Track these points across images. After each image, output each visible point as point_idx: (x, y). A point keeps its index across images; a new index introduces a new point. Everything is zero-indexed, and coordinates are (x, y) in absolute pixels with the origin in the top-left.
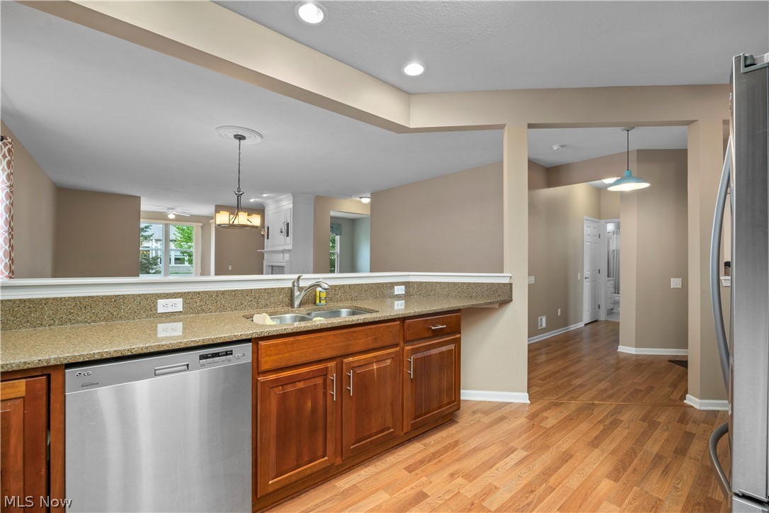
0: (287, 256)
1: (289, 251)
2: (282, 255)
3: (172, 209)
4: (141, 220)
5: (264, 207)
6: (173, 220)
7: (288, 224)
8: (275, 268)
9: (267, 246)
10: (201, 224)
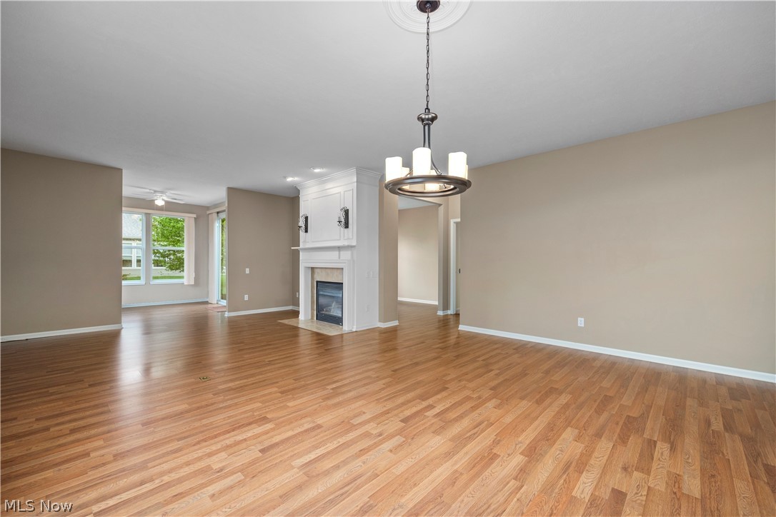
0: (346, 255)
1: (352, 247)
2: (337, 253)
3: (162, 192)
4: (123, 209)
5: (298, 191)
6: (160, 209)
7: (347, 212)
8: (316, 271)
9: (305, 242)
10: (195, 216)
